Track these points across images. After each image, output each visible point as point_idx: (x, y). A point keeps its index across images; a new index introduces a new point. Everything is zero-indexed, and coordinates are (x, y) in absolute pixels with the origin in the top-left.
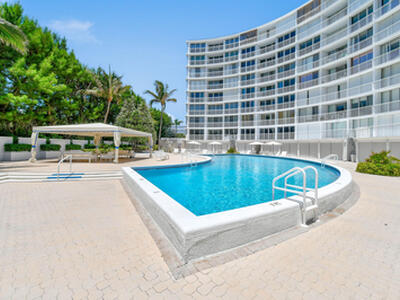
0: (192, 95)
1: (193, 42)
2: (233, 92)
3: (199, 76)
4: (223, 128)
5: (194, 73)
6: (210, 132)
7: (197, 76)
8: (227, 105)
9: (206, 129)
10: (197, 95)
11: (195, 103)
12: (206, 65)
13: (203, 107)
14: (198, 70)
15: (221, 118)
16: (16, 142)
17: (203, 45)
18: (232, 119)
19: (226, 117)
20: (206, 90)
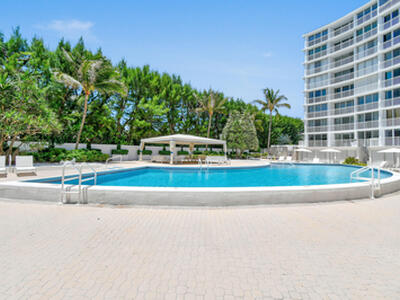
0: (311, 95)
1: (310, 34)
2: (371, 81)
3: (319, 71)
4: (355, 131)
5: (313, 69)
6: (338, 137)
7: (316, 71)
8: (360, 100)
9: (330, 134)
10: (318, 93)
11: (314, 104)
12: (329, 55)
13: (325, 107)
14: (318, 64)
15: (352, 117)
16: (119, 148)
17: (325, 32)
18: (369, 117)
19: (360, 116)
20: (329, 86)
